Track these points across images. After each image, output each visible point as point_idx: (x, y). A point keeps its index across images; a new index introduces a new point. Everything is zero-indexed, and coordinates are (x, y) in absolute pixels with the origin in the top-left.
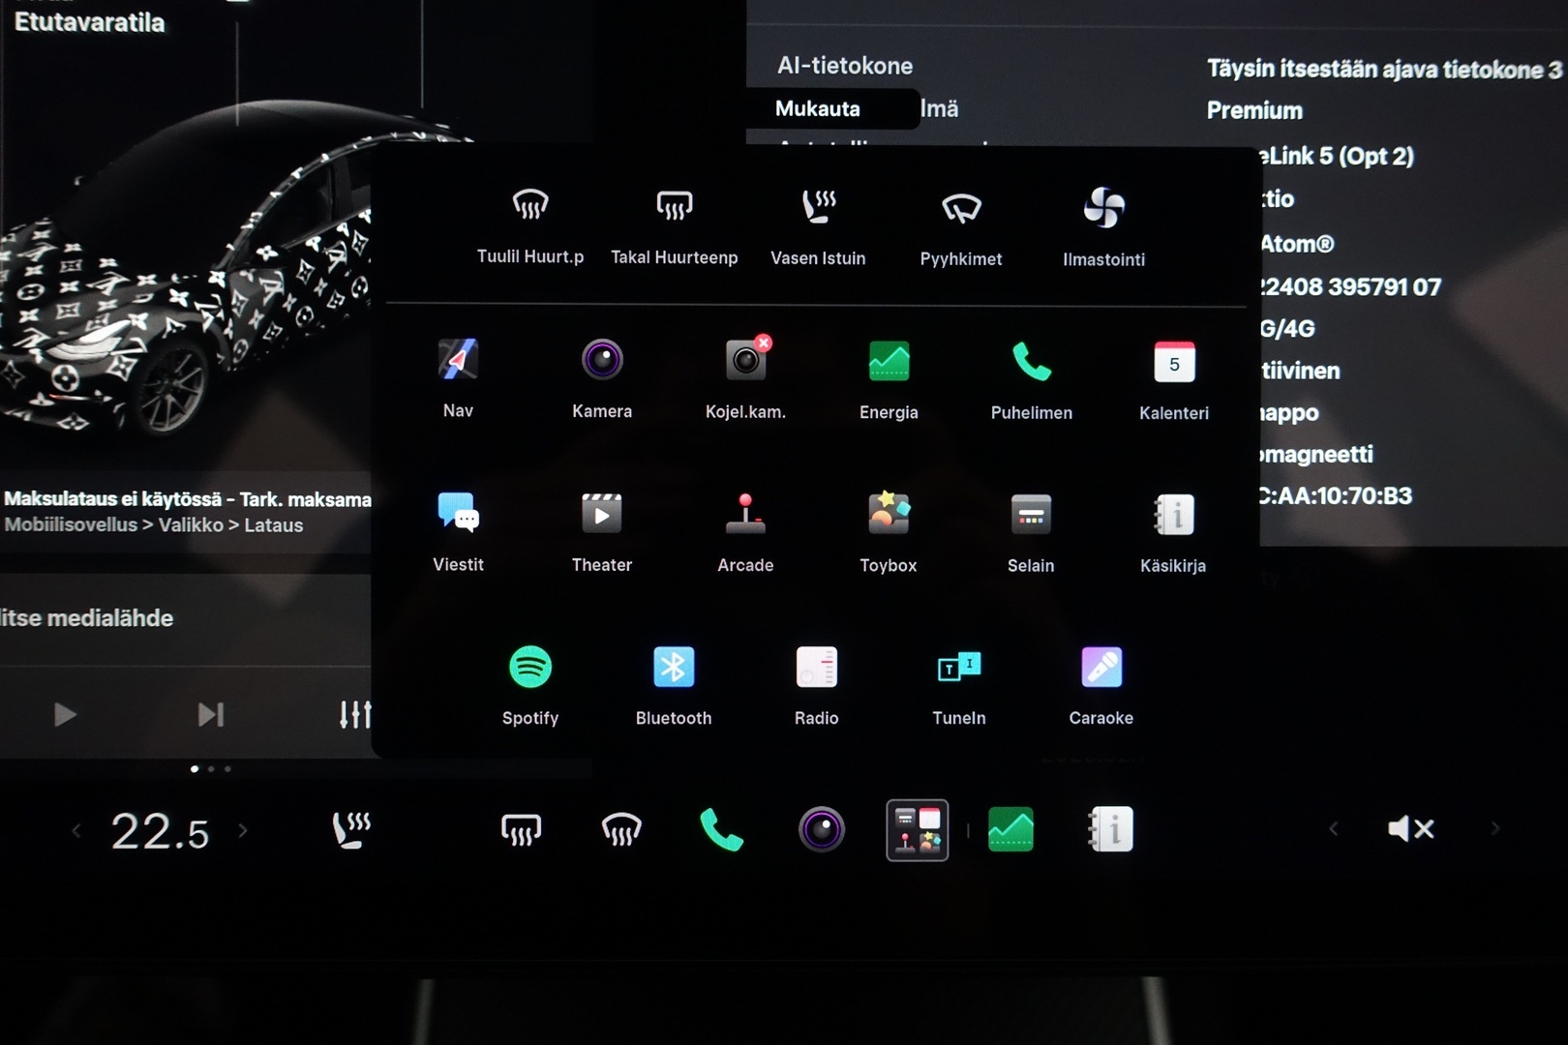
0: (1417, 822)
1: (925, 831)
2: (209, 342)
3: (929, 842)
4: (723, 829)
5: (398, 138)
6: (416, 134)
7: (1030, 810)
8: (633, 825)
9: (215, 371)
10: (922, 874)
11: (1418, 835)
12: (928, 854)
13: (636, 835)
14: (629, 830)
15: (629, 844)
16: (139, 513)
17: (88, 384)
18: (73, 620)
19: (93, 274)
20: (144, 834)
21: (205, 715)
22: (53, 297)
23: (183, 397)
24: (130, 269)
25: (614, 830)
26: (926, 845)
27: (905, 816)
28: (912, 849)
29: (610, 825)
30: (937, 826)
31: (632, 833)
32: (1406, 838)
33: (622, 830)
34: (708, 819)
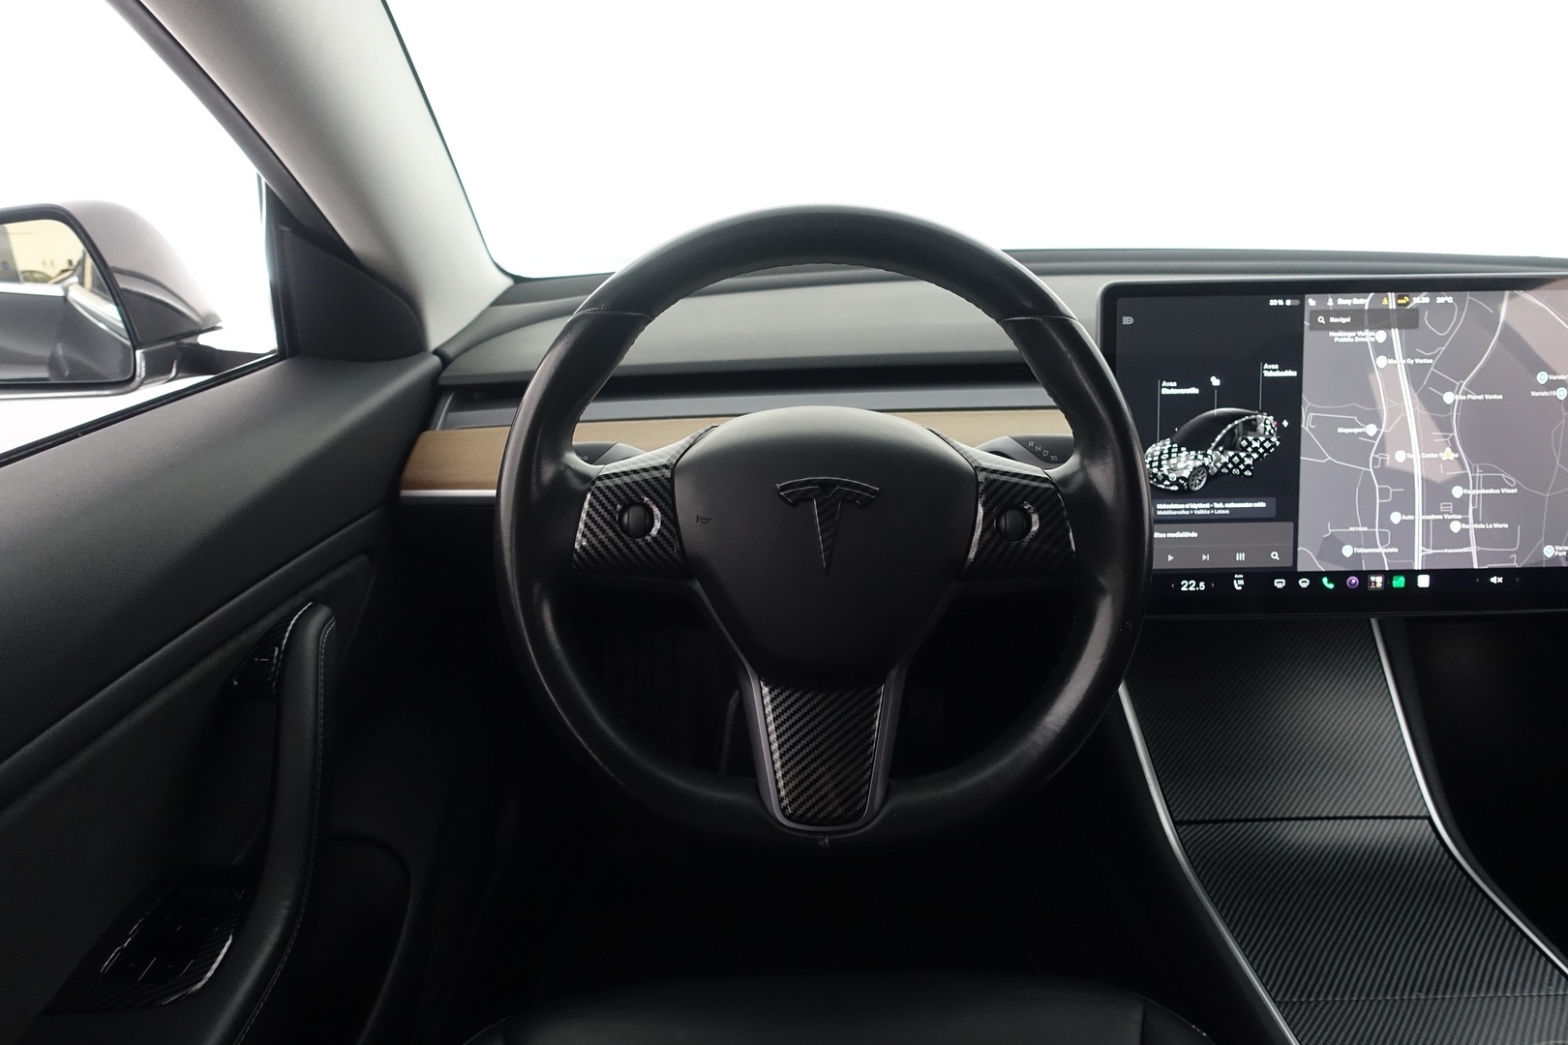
0: (1498, 578)
1: (1378, 583)
2: (1207, 468)
3: (1379, 585)
4: (1329, 582)
7: (1404, 577)
9: (1208, 474)
10: (1377, 592)
11: (1498, 582)
12: (1378, 589)
13: (1307, 585)
14: (1306, 583)
15: (1306, 587)
16: (1189, 509)
17: (1178, 478)
18: (1177, 535)
19: (1179, 451)
20: (1189, 586)
21: (1204, 557)
22: (1170, 457)
23: (1200, 481)
24: (1188, 450)
25: (1302, 584)
27: (1373, 579)
28: (1374, 587)
29: (1301, 582)
30: (1381, 581)
33: (1304, 583)
34: (1325, 580)
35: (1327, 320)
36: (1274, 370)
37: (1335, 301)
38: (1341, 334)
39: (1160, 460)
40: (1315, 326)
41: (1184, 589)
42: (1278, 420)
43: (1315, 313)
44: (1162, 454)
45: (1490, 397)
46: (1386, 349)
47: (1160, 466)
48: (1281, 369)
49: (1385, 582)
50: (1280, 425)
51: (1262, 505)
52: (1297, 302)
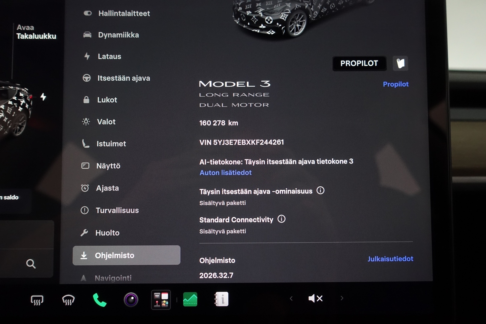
0: (317, 296)
1: (163, 300)
3: (165, 304)
4: (100, 300)
5: (5, 88)
6: (10, 87)
7: (196, 293)
8: (72, 298)
11: (317, 301)
12: (164, 308)
13: (73, 302)
14: (71, 300)
15: (71, 305)
25: (66, 300)
26: (163, 304)
27: (157, 295)
28: (159, 306)
29: (65, 299)
30: (167, 298)
31: (72, 301)
32: (314, 302)
33: (68, 300)
34: (96, 296)
36: (29, 32)
42: (35, 93)
48: (37, 32)
50: (36, 98)
51: (15, 198)
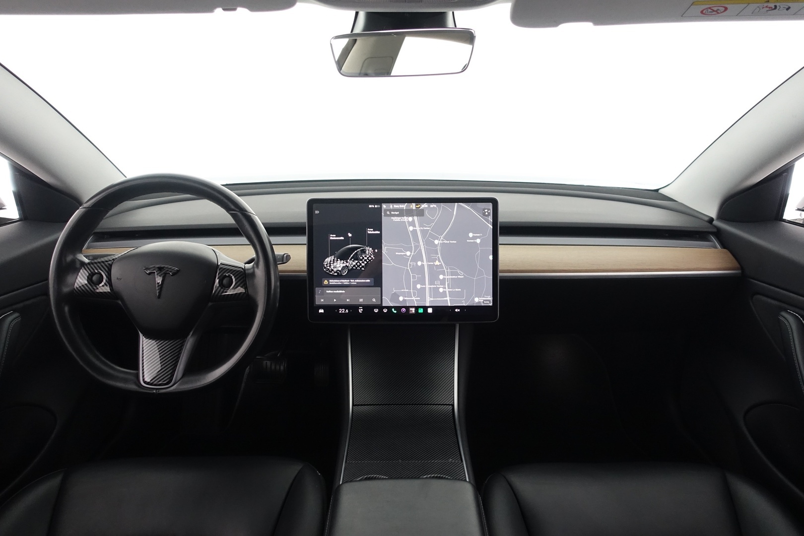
0: (458, 310)
2: (348, 267)
3: (413, 312)
4: (395, 310)
7: (422, 309)
9: (348, 269)
10: (413, 314)
16: (341, 282)
17: (337, 271)
18: (336, 292)
19: (337, 260)
20: (342, 311)
21: (347, 300)
22: (334, 263)
23: (345, 272)
24: (341, 260)
27: (411, 309)
33: (385, 311)
34: (393, 309)
35: (390, 213)
36: (372, 231)
37: (393, 206)
38: (395, 218)
39: (330, 264)
40: (386, 215)
41: (340, 312)
42: (374, 250)
43: (386, 210)
44: (331, 261)
45: (452, 242)
46: (412, 224)
47: (330, 266)
48: (374, 231)
49: (415, 310)
50: (374, 251)
51: (369, 281)
52: (379, 206)
